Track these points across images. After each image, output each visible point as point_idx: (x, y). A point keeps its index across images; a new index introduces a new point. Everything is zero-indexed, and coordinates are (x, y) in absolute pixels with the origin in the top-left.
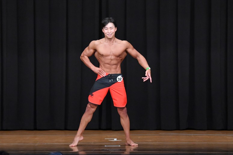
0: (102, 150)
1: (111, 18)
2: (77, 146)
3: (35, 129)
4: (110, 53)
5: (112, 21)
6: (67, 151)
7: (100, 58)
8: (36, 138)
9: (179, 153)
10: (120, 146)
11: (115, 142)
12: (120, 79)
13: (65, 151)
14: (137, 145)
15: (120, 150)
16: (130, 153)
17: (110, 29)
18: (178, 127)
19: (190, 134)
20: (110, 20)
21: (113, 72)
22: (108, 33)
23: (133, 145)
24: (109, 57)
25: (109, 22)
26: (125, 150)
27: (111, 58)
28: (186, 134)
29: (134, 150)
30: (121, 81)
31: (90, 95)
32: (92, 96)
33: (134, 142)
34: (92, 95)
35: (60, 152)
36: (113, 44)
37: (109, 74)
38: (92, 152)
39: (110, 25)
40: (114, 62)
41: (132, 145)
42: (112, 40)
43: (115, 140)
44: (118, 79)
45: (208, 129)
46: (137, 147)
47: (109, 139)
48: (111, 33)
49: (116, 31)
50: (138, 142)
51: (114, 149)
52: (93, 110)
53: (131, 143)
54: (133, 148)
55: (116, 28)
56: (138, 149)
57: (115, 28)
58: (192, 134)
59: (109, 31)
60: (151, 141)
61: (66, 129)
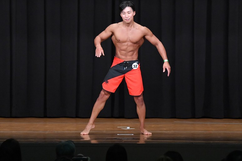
0: (114, 139)
1: (129, 2)
2: (89, 134)
3: (45, 117)
4: (127, 39)
5: (130, 5)
6: (78, 139)
7: (117, 43)
8: (46, 126)
9: (194, 142)
10: (133, 135)
11: (128, 130)
12: (135, 66)
13: (76, 139)
14: (151, 133)
15: (134, 139)
16: (145, 142)
17: (128, 13)
18: (193, 116)
19: (206, 123)
20: (128, 3)
21: (128, 59)
22: (126, 18)
23: (147, 133)
24: (126, 44)
25: (126, 6)
26: (139, 139)
27: (128, 44)
28: (201, 123)
29: (148, 139)
30: (137, 68)
31: (105, 83)
32: (107, 84)
33: (148, 131)
34: (107, 82)
35: (71, 141)
36: (130, 30)
37: (125, 61)
38: (104, 141)
39: (128, 9)
40: (131, 48)
41: (145, 134)
42: (131, 25)
43: (128, 128)
44: (133, 66)
45: (225, 118)
46: (151, 135)
47: (122, 128)
48: (128, 18)
49: (134, 15)
50: (152, 131)
51: (127, 138)
52: (107, 97)
53: (144, 132)
54: (146, 136)
55: (135, 12)
56: (152, 138)
57: (133, 12)
58: (208, 123)
59: (127, 15)
60: (165, 129)
61: (77, 117)
